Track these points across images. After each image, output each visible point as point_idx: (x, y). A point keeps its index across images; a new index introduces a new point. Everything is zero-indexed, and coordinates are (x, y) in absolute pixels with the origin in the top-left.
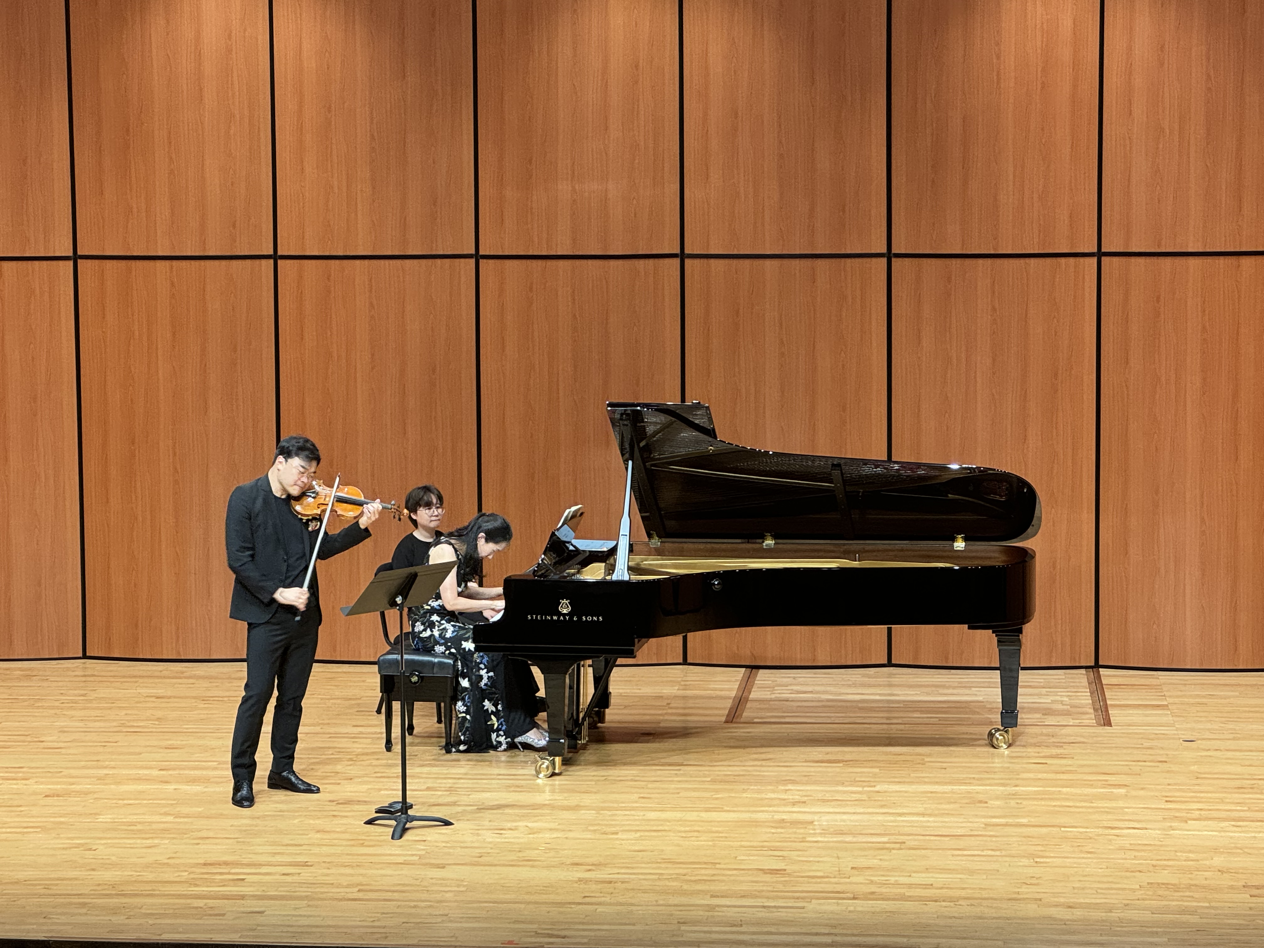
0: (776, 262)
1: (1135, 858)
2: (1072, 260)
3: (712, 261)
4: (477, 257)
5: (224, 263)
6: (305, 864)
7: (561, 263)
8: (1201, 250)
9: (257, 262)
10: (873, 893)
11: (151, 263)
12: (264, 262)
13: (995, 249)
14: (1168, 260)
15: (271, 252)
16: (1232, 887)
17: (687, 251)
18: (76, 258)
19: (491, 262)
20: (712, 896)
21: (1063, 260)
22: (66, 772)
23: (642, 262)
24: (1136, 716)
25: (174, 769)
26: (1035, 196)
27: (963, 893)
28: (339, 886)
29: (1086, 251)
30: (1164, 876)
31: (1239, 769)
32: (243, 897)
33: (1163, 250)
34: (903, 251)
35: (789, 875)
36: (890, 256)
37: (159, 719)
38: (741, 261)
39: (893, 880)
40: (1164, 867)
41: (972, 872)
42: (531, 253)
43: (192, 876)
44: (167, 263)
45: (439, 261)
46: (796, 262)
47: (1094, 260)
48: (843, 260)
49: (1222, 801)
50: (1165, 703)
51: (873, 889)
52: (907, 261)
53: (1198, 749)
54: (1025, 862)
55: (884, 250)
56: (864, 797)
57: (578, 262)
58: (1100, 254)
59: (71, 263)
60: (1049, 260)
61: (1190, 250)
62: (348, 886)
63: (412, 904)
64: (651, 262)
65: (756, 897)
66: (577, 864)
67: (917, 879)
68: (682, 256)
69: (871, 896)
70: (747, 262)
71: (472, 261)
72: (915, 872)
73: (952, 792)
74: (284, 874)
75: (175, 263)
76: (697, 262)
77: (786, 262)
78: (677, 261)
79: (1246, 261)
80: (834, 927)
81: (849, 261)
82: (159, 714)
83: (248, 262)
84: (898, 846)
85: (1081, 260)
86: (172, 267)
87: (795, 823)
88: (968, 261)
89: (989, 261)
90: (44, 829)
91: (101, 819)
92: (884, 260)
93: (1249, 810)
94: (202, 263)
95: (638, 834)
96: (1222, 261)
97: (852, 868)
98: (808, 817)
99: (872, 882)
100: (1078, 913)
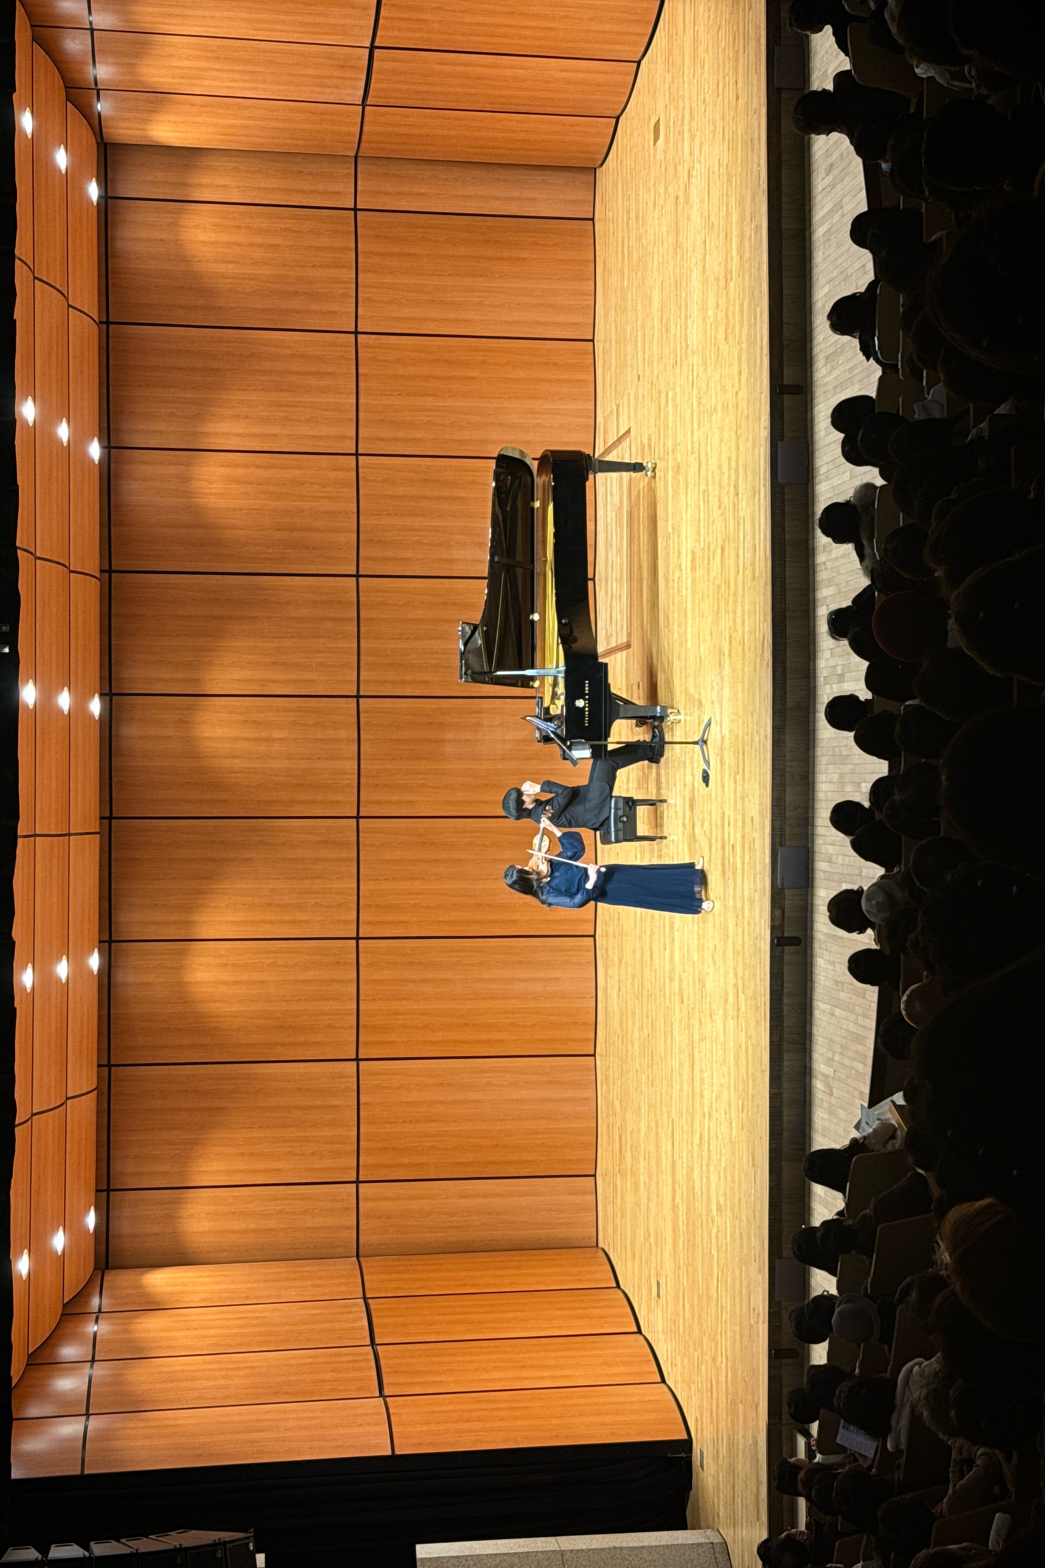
0: (362, 641)
1: (710, 358)
2: (360, 470)
3: (361, 678)
4: (358, 817)
6: (723, 818)
8: (355, 396)
9: (360, 949)
11: (361, 1012)
12: (360, 945)
13: (354, 513)
14: (361, 414)
15: (355, 941)
16: (727, 295)
17: (355, 694)
18: (357, 1060)
19: (361, 809)
20: (738, 573)
21: (361, 475)
22: (668, 1004)
23: (362, 720)
24: (624, 418)
25: (665, 942)
26: (323, 490)
27: (733, 437)
28: (736, 788)
29: (355, 462)
30: (721, 336)
31: (656, 339)
32: (743, 837)
33: (354, 417)
34: (355, 568)
35: (724, 541)
36: (358, 576)
37: (633, 979)
38: (361, 661)
39: (726, 481)
40: (716, 338)
41: (722, 441)
42: (356, 785)
43: (731, 877)
44: (361, 1003)
45: (361, 840)
46: (361, 629)
47: (360, 458)
48: (361, 602)
49: (675, 335)
50: (615, 408)
51: (732, 488)
52: (361, 565)
53: (644, 371)
54: (714, 417)
55: (354, 579)
56: (676, 535)
57: (362, 756)
58: (357, 454)
59: (361, 1063)
60: (361, 483)
61: (354, 401)
62: (736, 782)
64: (361, 714)
65: (738, 549)
66: (720, 664)
67: (725, 469)
68: (358, 697)
69: (736, 487)
71: (361, 821)
73: (672, 487)
74: (729, 825)
75: (361, 998)
76: (361, 688)
77: (362, 635)
78: (361, 700)
79: (361, 371)
80: (755, 493)
81: (361, 599)
82: (630, 981)
83: (361, 955)
84: (706, 493)
85: (360, 465)
86: (364, 1000)
87: (693, 561)
88: (361, 529)
89: (361, 517)
90: (704, 986)
91: (696, 958)
92: (361, 579)
93: (680, 317)
94: (361, 982)
95: (702, 644)
96: (361, 384)
97: (720, 508)
98: (689, 556)
99: (728, 492)
100: (744, 366)
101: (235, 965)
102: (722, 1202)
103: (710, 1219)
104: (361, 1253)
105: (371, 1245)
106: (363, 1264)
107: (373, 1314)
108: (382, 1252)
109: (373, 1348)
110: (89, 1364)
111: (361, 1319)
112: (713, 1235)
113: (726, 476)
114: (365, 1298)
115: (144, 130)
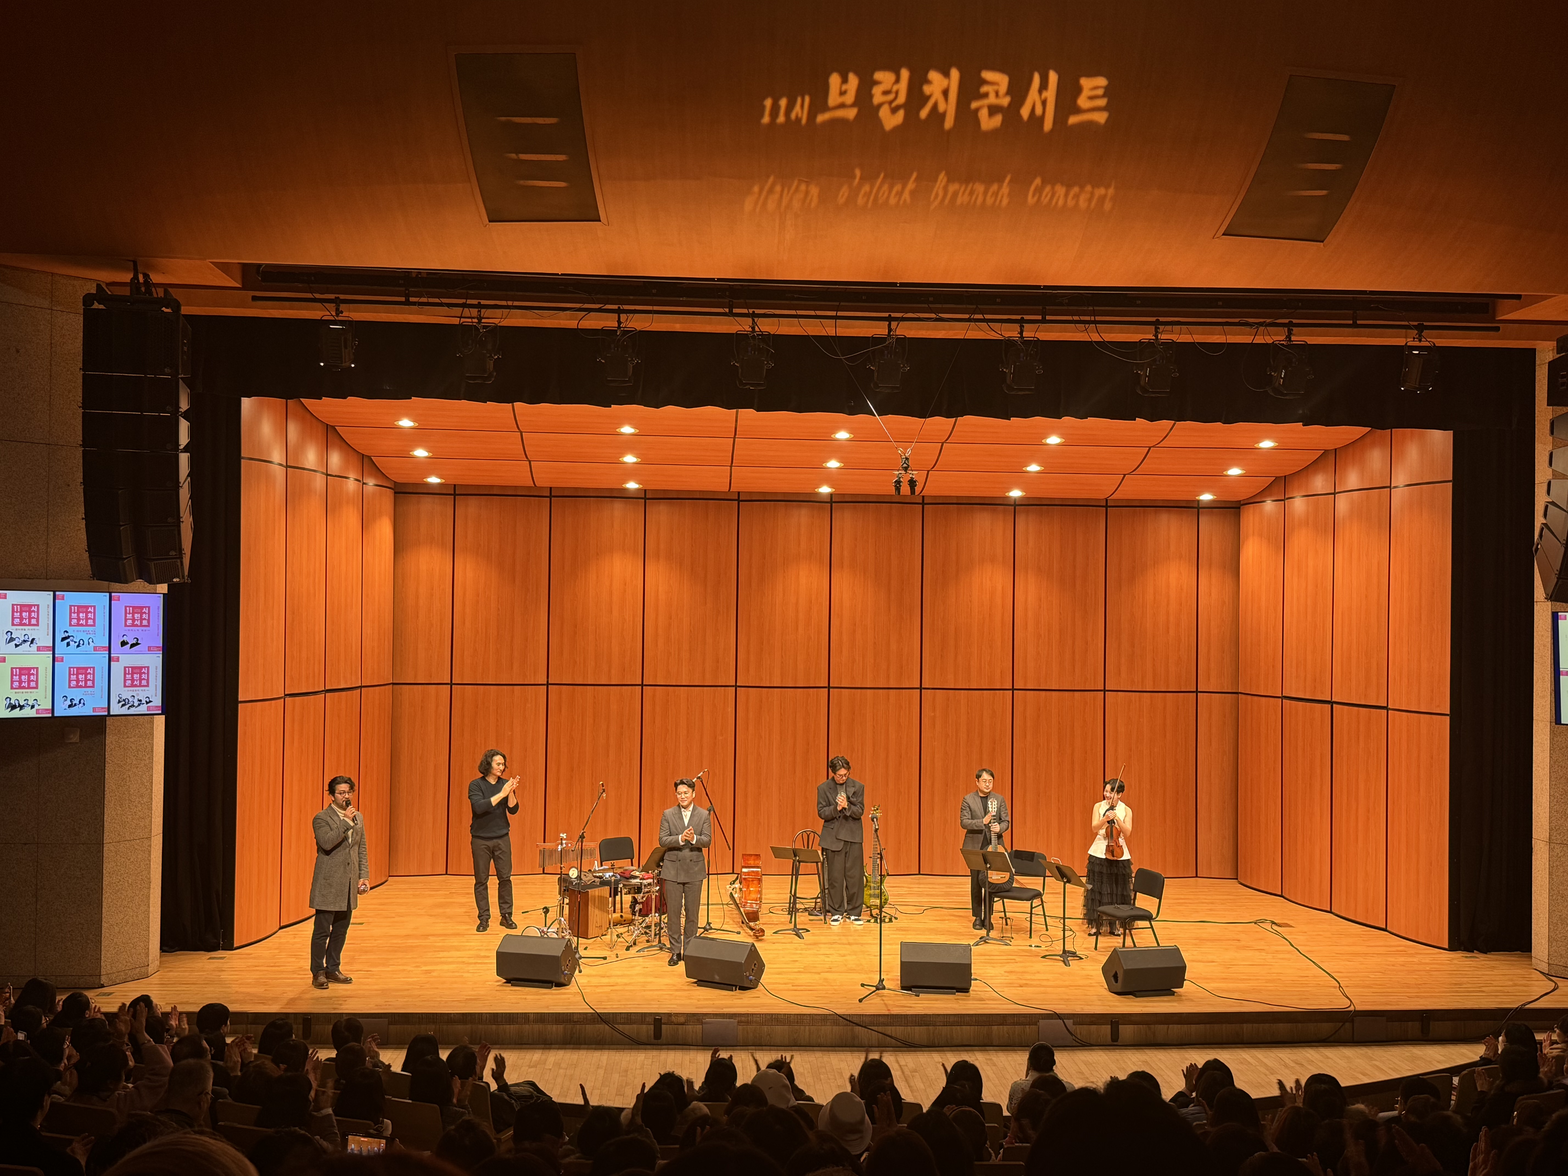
0: (871, 691)
2: (1001, 692)
4: (736, 686)
5: (619, 687)
7: (776, 689)
8: (1058, 688)
9: (634, 687)
10: (1027, 984)
11: (585, 687)
12: (637, 687)
13: (969, 686)
14: (1044, 692)
15: (641, 683)
17: (831, 685)
18: (547, 685)
19: (743, 689)
21: (998, 692)
23: (811, 690)
26: (986, 663)
29: (1008, 688)
33: (1041, 688)
34: (927, 687)
36: (921, 688)
38: (857, 690)
39: (1029, 977)
42: (761, 685)
44: (593, 687)
45: (718, 688)
46: (881, 691)
47: (1011, 692)
48: (901, 690)
51: (1024, 982)
52: (929, 691)
55: (919, 686)
57: (783, 689)
59: (545, 687)
60: (992, 692)
61: (1053, 688)
62: (785, 984)
63: (824, 992)
64: (815, 689)
67: (1038, 976)
68: (829, 687)
69: (1026, 985)
70: (859, 690)
71: (733, 688)
72: (1035, 973)
75: (596, 687)
76: (836, 690)
77: (877, 690)
78: (826, 690)
79: (1076, 693)
81: (903, 690)
83: (630, 688)
84: (1013, 961)
85: (1006, 692)
88: (957, 691)
89: (966, 691)
92: (919, 690)
94: (608, 687)
96: (1066, 693)
99: (1021, 979)
101: (625, 591)
102: (434, 974)
103: (418, 965)
104: (395, 686)
105: (401, 694)
106: (387, 687)
107: (349, 693)
108: (395, 704)
109: (323, 691)
110: (325, 472)
111: (346, 682)
112: (405, 968)
113: (1033, 977)
114: (361, 687)
115: (1253, 535)
